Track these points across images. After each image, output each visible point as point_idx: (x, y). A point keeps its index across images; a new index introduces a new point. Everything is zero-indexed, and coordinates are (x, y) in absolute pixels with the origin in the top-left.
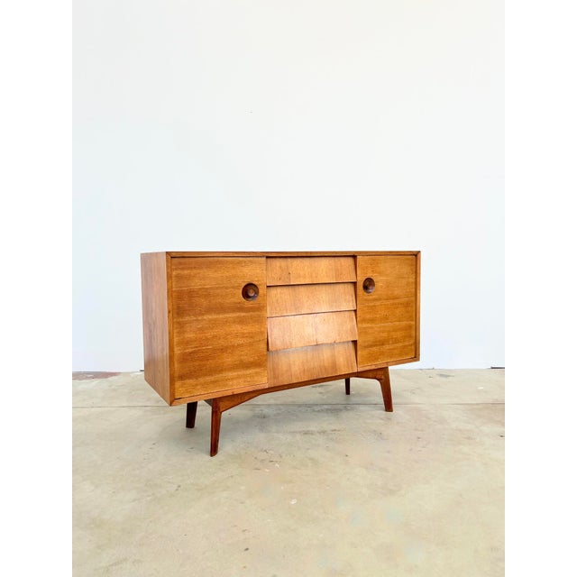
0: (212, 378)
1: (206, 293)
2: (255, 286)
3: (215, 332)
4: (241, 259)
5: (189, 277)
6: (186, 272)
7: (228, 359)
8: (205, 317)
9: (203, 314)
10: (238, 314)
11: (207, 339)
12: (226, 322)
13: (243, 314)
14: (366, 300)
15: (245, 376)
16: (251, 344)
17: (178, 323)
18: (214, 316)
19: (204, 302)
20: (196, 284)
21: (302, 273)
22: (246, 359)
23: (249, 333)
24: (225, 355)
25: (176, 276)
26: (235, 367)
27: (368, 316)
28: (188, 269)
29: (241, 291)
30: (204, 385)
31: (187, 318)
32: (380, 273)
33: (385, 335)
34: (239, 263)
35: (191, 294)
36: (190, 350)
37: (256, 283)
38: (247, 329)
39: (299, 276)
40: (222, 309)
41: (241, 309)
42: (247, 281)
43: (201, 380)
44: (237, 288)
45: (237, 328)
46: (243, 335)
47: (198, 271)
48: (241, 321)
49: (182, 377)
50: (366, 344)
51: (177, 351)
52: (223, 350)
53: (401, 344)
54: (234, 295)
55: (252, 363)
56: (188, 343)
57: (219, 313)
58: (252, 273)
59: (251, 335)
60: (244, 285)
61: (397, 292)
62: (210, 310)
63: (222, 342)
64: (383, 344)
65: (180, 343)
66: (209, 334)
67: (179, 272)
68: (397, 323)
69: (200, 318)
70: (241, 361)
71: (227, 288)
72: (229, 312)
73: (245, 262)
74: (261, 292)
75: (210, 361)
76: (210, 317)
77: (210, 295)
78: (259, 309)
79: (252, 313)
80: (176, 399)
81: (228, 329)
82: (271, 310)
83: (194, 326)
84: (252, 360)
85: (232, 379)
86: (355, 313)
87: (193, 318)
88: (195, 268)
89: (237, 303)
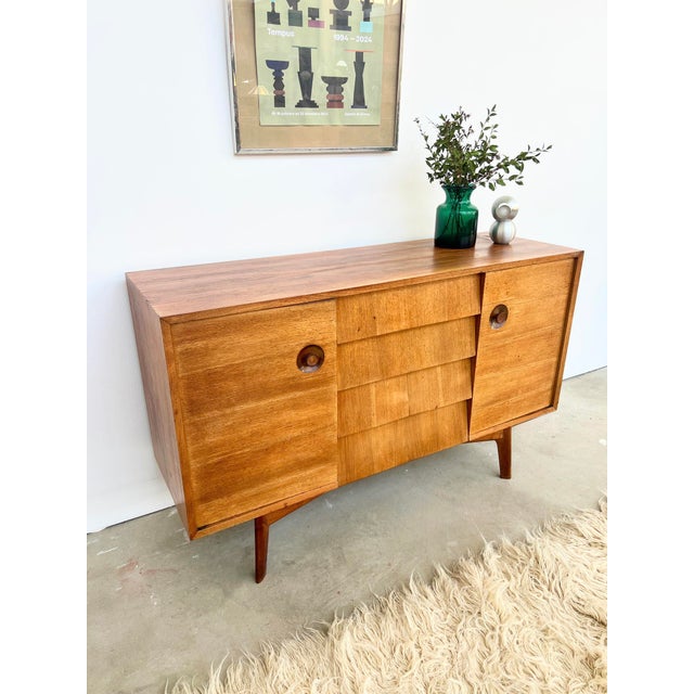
0: (253, 491)
1: (236, 372)
2: (319, 347)
3: (254, 427)
4: (293, 308)
5: (206, 352)
6: (200, 344)
7: (276, 462)
8: (237, 408)
9: (234, 405)
10: (291, 395)
11: (242, 439)
12: (272, 410)
13: (299, 394)
14: (491, 339)
15: (303, 479)
16: (312, 435)
17: (194, 424)
18: (252, 405)
19: (234, 386)
20: (219, 360)
21: (395, 313)
22: (303, 455)
23: (309, 419)
24: (272, 456)
25: (182, 353)
26: (287, 470)
27: (493, 362)
28: (203, 338)
29: (295, 360)
30: (241, 502)
31: (208, 415)
32: (518, 295)
33: (514, 383)
34: (291, 316)
35: (211, 377)
36: (216, 460)
37: (319, 343)
38: (304, 414)
39: (390, 320)
40: (265, 392)
41: (297, 387)
42: (305, 341)
43: (236, 496)
44: (289, 355)
45: (291, 416)
46: (300, 424)
47: (221, 339)
48: (296, 405)
49: (205, 499)
50: (485, 401)
51: (194, 464)
52: (268, 451)
53: (534, 392)
54: (283, 368)
55: (313, 459)
56: (211, 450)
57: (260, 398)
58: (321, 328)
59: (312, 422)
60: (299, 349)
61: (539, 318)
62: (244, 397)
63: (268, 440)
64: (509, 397)
65: (198, 454)
66: (245, 432)
67: (188, 345)
68: (533, 364)
69: (228, 411)
70: (297, 459)
71: (269, 358)
72: (276, 394)
73: (301, 312)
74: (328, 356)
75: (249, 469)
76: (245, 407)
77: (243, 375)
78: (325, 381)
79: (313, 390)
80: (200, 529)
81: (275, 420)
82: (343, 378)
83: (219, 425)
84: (313, 455)
85: (284, 486)
86: (473, 360)
87: (217, 413)
88: (214, 335)
89: (289, 379)
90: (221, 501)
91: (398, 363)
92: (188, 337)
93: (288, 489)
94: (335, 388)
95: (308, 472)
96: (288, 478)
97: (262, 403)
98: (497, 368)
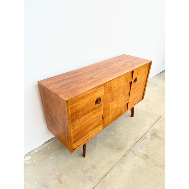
0: (85, 137)
1: (82, 109)
3: (85, 122)
4: (95, 90)
5: (76, 106)
6: (74, 105)
7: (90, 128)
9: (81, 118)
10: (94, 111)
11: (83, 125)
12: (90, 116)
13: (95, 111)
14: (133, 86)
15: (95, 130)
16: (97, 120)
17: (72, 125)
19: (82, 113)
20: (78, 108)
21: (115, 85)
22: (95, 125)
25: (70, 108)
28: (75, 103)
29: (95, 103)
31: (76, 122)
32: (139, 74)
34: (94, 92)
35: (76, 112)
36: (77, 132)
37: (100, 97)
38: (96, 115)
39: (114, 87)
40: (88, 112)
41: (95, 109)
42: (97, 97)
43: (81, 139)
44: (93, 102)
45: (93, 116)
46: (95, 118)
48: (94, 114)
49: (74, 142)
50: (131, 101)
51: (73, 135)
52: (88, 126)
53: (140, 96)
54: (92, 105)
56: (76, 130)
58: (100, 93)
59: (98, 117)
60: (96, 100)
61: (142, 79)
62: (84, 115)
63: (88, 124)
65: (73, 132)
66: (83, 124)
67: (72, 106)
68: (140, 90)
69: (80, 120)
70: (94, 127)
71: (89, 104)
72: (91, 112)
73: (97, 90)
74: (102, 100)
75: (84, 132)
76: (84, 117)
77: (83, 110)
78: (101, 106)
79: (98, 109)
80: (73, 150)
81: (90, 118)
82: (104, 104)
83: (78, 124)
84: (97, 124)
85: (91, 133)
86: (130, 92)
87: (78, 121)
88: (78, 101)
89: (93, 108)
90: (78, 142)
91: (115, 97)
92: (72, 104)
93: (92, 134)
94: (103, 107)
95: (96, 129)
96: (92, 132)
97: (88, 115)
98: (134, 93)
